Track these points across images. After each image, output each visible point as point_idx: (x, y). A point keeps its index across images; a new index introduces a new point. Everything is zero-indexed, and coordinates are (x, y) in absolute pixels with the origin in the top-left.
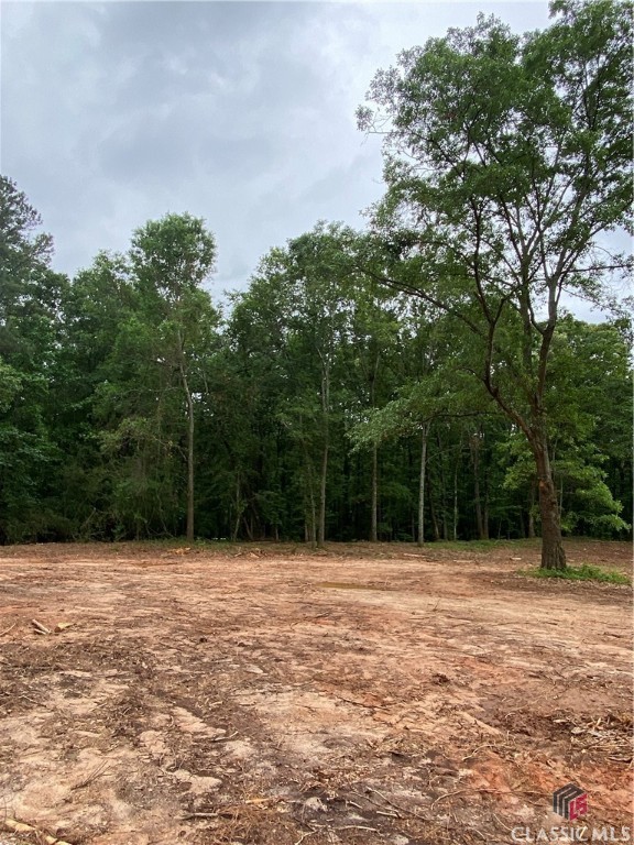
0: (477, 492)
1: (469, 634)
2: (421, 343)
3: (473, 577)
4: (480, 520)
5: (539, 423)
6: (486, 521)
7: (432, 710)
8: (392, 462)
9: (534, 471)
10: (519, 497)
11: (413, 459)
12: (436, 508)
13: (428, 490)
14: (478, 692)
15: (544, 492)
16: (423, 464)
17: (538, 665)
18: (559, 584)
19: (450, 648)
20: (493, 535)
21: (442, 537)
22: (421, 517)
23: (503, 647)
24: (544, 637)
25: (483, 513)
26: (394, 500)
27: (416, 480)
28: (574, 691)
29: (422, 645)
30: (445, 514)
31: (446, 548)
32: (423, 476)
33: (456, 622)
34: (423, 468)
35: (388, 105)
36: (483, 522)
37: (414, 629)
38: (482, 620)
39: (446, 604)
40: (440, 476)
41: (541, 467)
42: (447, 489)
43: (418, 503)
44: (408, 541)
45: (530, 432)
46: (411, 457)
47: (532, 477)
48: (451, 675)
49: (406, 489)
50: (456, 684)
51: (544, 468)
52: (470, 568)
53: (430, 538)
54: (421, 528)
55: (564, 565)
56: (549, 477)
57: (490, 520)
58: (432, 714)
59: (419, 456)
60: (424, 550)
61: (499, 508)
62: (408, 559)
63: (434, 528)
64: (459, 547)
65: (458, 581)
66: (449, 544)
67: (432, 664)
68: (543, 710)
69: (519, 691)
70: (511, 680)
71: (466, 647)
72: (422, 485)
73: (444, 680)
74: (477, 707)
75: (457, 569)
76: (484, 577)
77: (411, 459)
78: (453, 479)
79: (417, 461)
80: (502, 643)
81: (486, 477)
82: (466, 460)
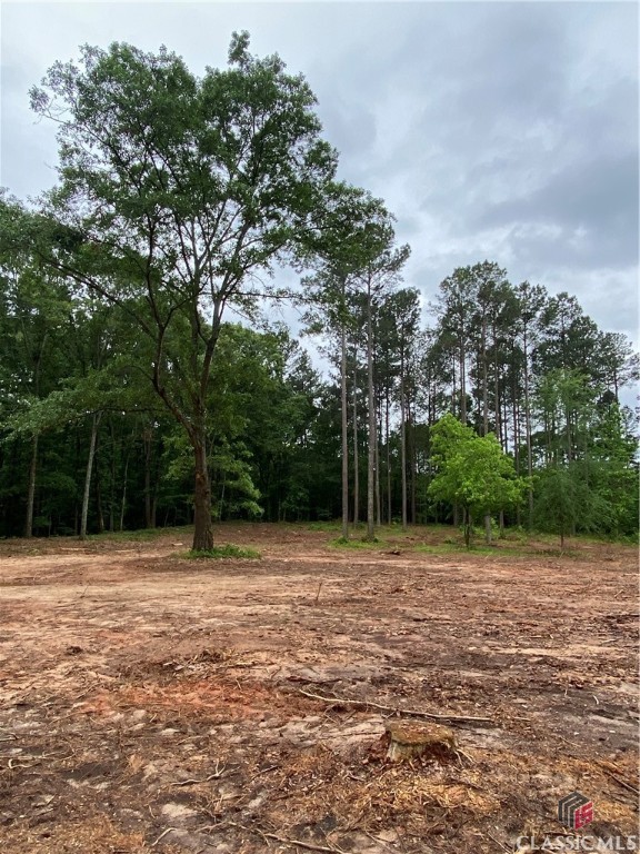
0: (147, 482)
1: (111, 612)
2: (96, 328)
3: (128, 564)
4: (148, 510)
5: (199, 422)
6: (154, 510)
7: (62, 674)
8: (56, 450)
9: (194, 464)
10: (188, 485)
11: (82, 447)
12: (103, 499)
13: (95, 481)
14: (107, 655)
15: (200, 483)
16: (92, 453)
17: (164, 626)
18: (205, 563)
19: (88, 626)
20: (159, 524)
21: (107, 528)
22: (85, 509)
23: (137, 619)
24: (175, 606)
25: (152, 502)
26: (56, 492)
27: (82, 471)
28: (186, 642)
29: (63, 627)
30: (113, 504)
31: (110, 539)
32: (90, 467)
33: (100, 604)
34: (91, 458)
35: (67, 95)
36: (151, 511)
37: (57, 615)
38: (126, 600)
39: (95, 590)
40: (110, 465)
41: (199, 461)
42: (117, 480)
43: (83, 494)
44: (68, 535)
45: (191, 430)
46: (79, 446)
47: (193, 469)
48: (84, 645)
49: (70, 480)
50: (88, 652)
51: (201, 461)
52: (131, 556)
53: (94, 530)
54: (85, 520)
55: (211, 546)
56: (205, 470)
57: (158, 508)
58: (61, 677)
59: (88, 446)
60: (86, 542)
61: (167, 497)
62: (67, 552)
63: (99, 520)
64: (123, 537)
65: (112, 570)
66: (114, 535)
67: (69, 640)
68: (157, 659)
69: (142, 648)
70: (138, 642)
71: (105, 623)
72: (89, 476)
73: (77, 650)
74: (103, 666)
75: (116, 558)
76: (139, 563)
77: (78, 448)
78: (123, 469)
79: (85, 450)
80: (138, 615)
81: (157, 467)
82: (138, 450)
